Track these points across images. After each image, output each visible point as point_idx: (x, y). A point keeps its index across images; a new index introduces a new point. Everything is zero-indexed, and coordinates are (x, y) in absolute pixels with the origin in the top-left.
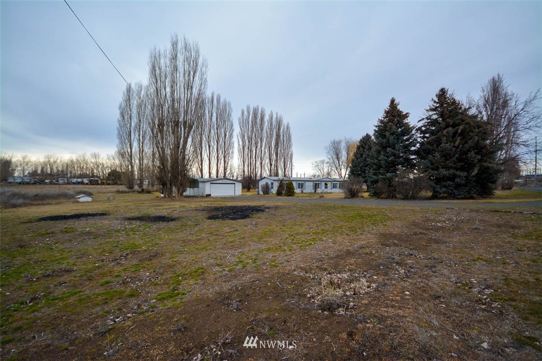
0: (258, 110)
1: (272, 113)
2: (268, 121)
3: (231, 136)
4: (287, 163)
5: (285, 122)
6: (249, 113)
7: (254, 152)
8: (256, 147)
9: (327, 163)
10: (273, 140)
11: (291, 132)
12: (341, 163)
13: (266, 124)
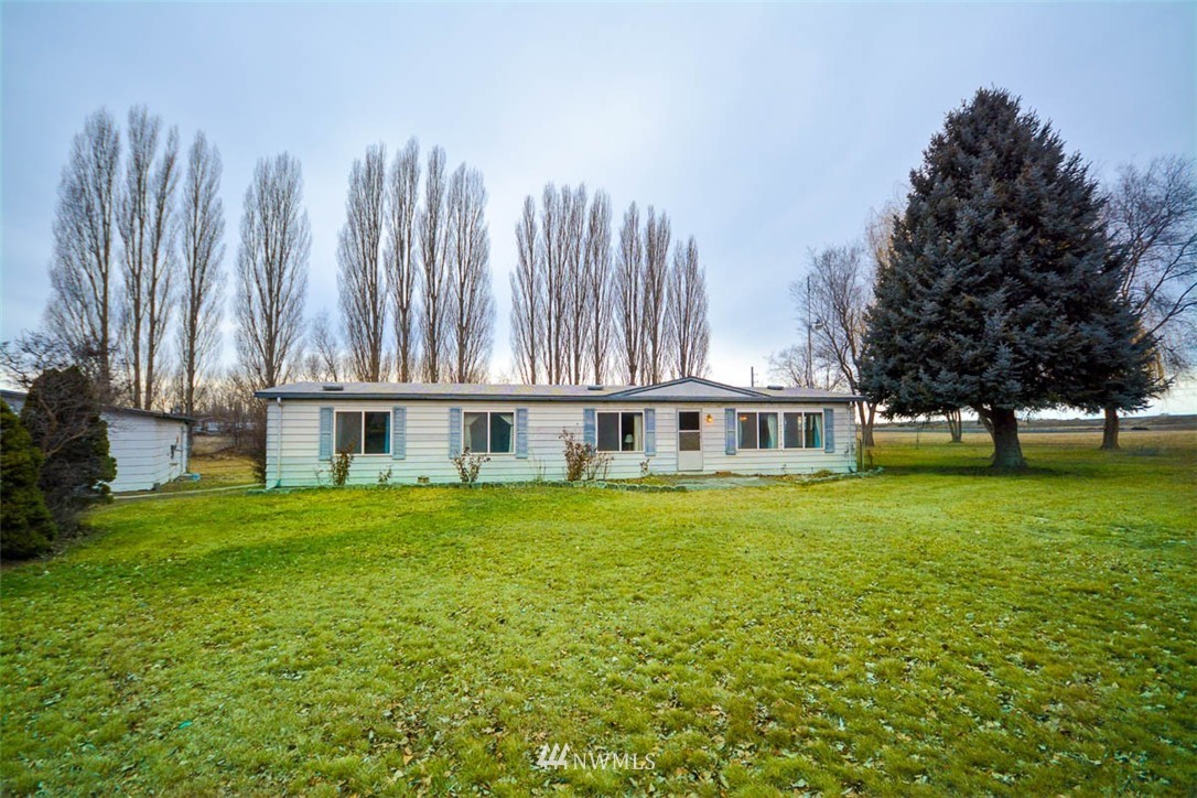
0: (585, 200)
1: (633, 208)
2: (621, 232)
6: (549, 204)
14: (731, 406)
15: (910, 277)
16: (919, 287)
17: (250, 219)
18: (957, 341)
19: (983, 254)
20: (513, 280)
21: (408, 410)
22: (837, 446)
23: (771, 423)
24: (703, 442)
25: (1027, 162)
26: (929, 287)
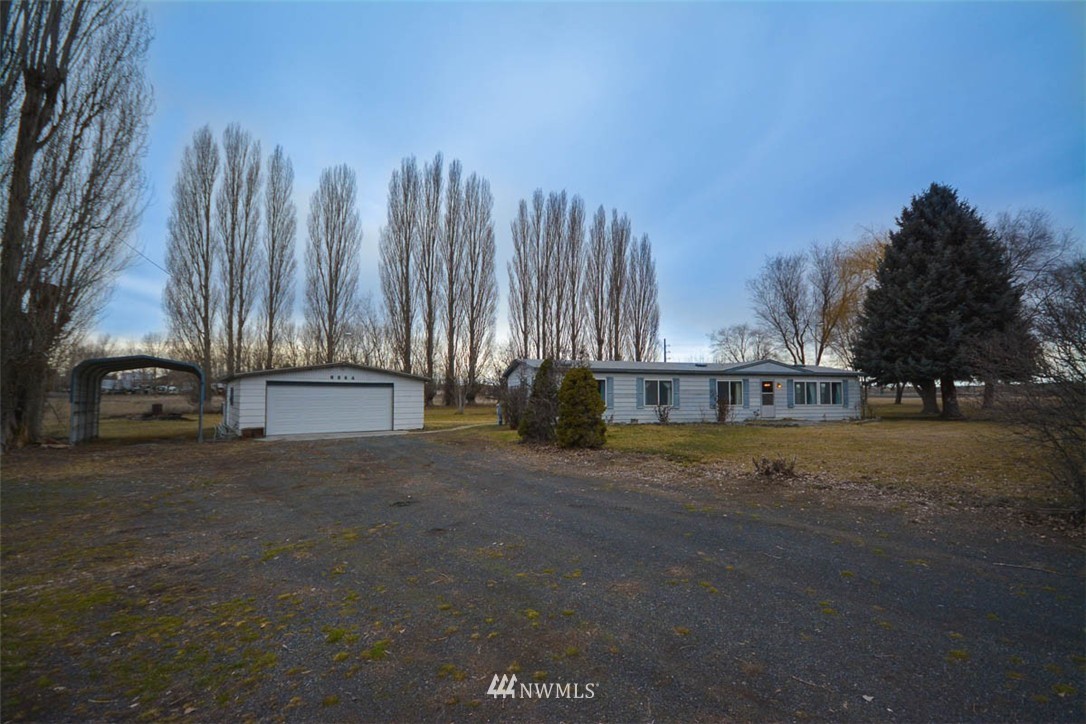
0: (565, 204)
1: (601, 211)
2: (592, 231)
3: (488, 265)
4: (645, 337)
5: (636, 235)
6: (538, 207)
7: (554, 307)
8: (560, 297)
9: (753, 334)
10: (607, 278)
11: (652, 259)
12: (802, 326)
13: (587, 238)
14: (790, 378)
15: (899, 300)
16: (906, 308)
17: (315, 218)
18: (932, 341)
19: (945, 290)
20: (509, 269)
21: (615, 378)
22: (850, 403)
23: (812, 388)
24: (775, 400)
25: (969, 236)
26: (912, 308)
